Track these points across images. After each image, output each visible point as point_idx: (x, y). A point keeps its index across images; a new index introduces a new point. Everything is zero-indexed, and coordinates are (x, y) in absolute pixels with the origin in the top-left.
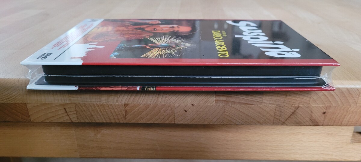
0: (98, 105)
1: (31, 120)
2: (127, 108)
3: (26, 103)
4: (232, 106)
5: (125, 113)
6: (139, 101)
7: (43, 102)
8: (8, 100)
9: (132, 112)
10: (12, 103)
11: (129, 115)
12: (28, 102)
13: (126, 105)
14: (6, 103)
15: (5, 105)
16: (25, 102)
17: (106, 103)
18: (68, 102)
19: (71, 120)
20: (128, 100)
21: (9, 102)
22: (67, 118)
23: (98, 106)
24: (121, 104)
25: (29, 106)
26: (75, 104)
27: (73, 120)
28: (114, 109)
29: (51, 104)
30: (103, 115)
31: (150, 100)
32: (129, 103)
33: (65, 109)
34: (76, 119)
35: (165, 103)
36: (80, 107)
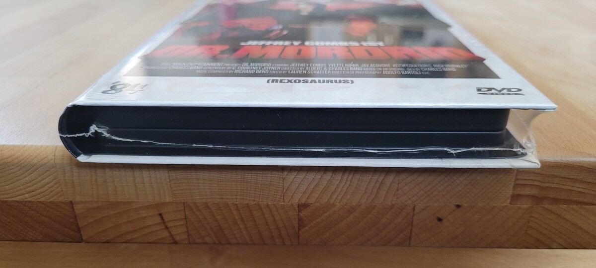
0: (237, 207)
1: (84, 238)
2: (303, 214)
3: (71, 202)
4: (550, 207)
5: (299, 224)
6: (334, 197)
7: (111, 201)
8: (30, 194)
9: (315, 222)
10: (40, 202)
11: (306, 228)
12: (78, 199)
13: (302, 206)
14: (27, 201)
15: (25, 205)
16: (70, 199)
17: (255, 203)
18: (168, 199)
19: (173, 239)
20: (308, 196)
21: (33, 199)
22: (165, 234)
23: (237, 209)
24: (292, 205)
25: (79, 209)
26: (184, 203)
27: (177, 238)
28: (273, 216)
29: (129, 203)
30: (246, 227)
31: (360, 196)
32: (310, 201)
33: (160, 215)
34: (185, 237)
35: (393, 203)
36: (195, 210)
